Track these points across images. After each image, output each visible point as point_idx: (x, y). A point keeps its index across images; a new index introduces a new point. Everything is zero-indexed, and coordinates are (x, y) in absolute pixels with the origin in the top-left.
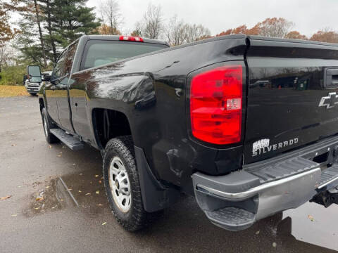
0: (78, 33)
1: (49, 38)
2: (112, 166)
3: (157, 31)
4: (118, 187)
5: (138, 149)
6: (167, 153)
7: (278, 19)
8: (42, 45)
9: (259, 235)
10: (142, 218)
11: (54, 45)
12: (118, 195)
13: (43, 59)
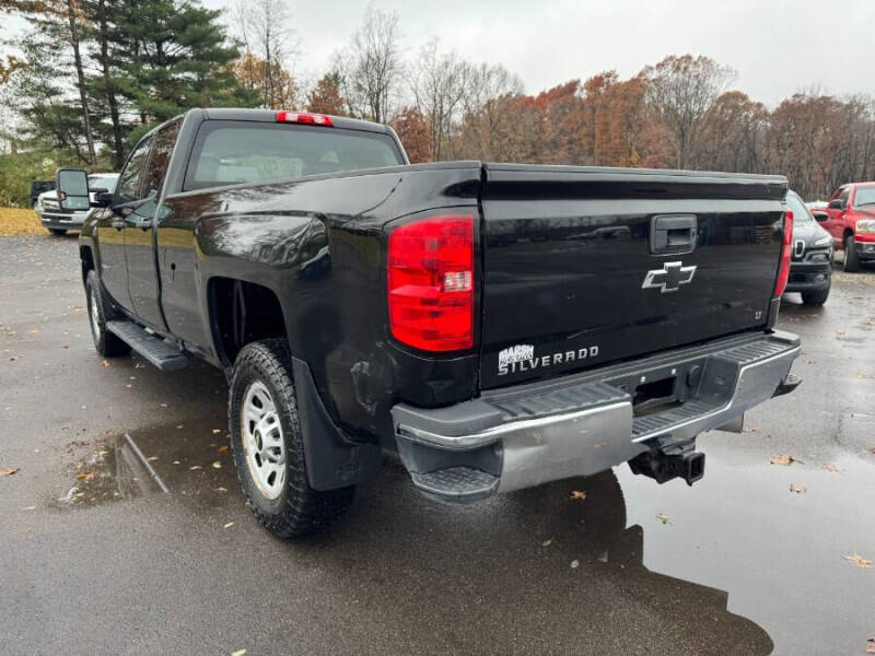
0: (180, 76)
1: (102, 85)
2: (248, 403)
3: (385, 78)
4: (260, 446)
5: (299, 364)
6: (352, 370)
7: (695, 58)
8: (84, 101)
9: (548, 546)
10: (305, 506)
11: (113, 103)
12: (260, 465)
13: (83, 139)
